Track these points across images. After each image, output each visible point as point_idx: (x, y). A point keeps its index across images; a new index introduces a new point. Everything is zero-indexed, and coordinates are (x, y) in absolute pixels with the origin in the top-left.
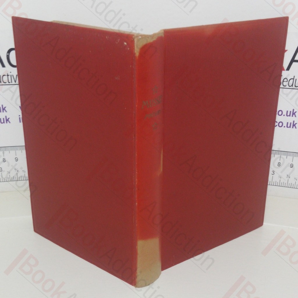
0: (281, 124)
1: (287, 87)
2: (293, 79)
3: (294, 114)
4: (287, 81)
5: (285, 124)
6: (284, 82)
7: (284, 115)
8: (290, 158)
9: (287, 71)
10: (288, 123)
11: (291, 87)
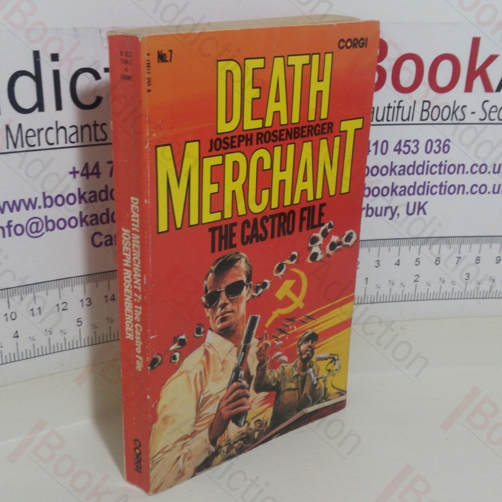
0: (483, 189)
1: (497, 121)
4: (496, 112)
5: (490, 189)
6: (491, 114)
8: (496, 246)
9: (498, 93)
10: (494, 185)
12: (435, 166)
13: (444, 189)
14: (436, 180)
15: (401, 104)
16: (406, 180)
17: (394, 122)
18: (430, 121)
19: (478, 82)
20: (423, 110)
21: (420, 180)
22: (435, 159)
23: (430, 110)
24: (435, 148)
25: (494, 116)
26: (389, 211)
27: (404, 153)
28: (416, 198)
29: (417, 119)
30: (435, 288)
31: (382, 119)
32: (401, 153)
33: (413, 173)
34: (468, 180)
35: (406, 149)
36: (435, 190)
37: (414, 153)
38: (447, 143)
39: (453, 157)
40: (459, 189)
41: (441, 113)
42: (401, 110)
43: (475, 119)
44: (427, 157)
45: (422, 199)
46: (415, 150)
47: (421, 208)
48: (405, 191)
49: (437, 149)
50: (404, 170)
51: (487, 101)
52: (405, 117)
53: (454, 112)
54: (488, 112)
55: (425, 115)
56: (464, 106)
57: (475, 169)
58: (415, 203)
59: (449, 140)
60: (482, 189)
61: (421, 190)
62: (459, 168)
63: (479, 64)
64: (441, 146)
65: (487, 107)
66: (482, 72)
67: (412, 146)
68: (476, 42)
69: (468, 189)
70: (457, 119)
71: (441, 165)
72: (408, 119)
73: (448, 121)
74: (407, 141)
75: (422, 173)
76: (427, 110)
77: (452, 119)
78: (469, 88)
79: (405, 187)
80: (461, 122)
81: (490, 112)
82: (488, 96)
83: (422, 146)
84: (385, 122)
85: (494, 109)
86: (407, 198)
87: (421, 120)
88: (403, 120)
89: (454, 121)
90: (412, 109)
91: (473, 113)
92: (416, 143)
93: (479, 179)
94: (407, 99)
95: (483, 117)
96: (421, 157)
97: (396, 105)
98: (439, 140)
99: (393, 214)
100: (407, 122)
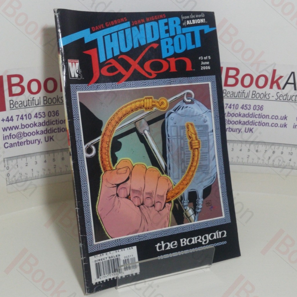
1: (282, 100)
2: (286, 95)
3: (286, 118)
7: (279, 119)
8: (281, 147)
9: (283, 90)
10: (281, 124)
11: (285, 101)
12: (257, 115)
13: (260, 124)
14: (257, 120)
15: (244, 92)
16: (245, 119)
17: (241, 98)
18: (255, 98)
19: (275, 85)
20: (253, 94)
21: (251, 120)
22: (257, 112)
23: (256, 94)
24: (257, 108)
25: (281, 98)
26: (238, 130)
27: (245, 109)
28: (249, 126)
29: (250, 97)
30: (256, 161)
31: (237, 96)
32: (244, 109)
33: (248, 117)
34: (270, 121)
35: (246, 108)
36: (257, 124)
37: (248, 109)
38: (262, 107)
39: (264, 112)
40: (266, 124)
41: (260, 96)
42: (244, 94)
43: (274, 99)
44: (254, 111)
45: (251, 127)
46: (249, 108)
47: (251, 130)
48: (245, 123)
49: (258, 109)
50: (244, 116)
51: (279, 93)
52: (246, 96)
53: (265, 96)
54: (279, 97)
55: (253, 96)
56: (269, 94)
57: (273, 117)
58: (248, 128)
59: (263, 106)
60: (276, 125)
61: (251, 123)
62: (266, 117)
63: (276, 79)
64: (260, 108)
65: (279, 95)
66: (277, 82)
67: (248, 107)
68: (274, 71)
69: (270, 125)
70: (266, 98)
71: (259, 115)
72: (247, 97)
73: (263, 99)
74: (246, 105)
75: (252, 117)
76: (254, 94)
77: (264, 98)
78: (271, 87)
79: (244, 122)
80: (268, 99)
81: (280, 96)
82: (279, 91)
83: (252, 107)
84: (238, 97)
85: (281, 96)
86: (245, 126)
87: (252, 98)
88: (245, 97)
89: (265, 99)
90: (248, 94)
91: (273, 96)
92: (250, 106)
93: (275, 121)
94: (247, 90)
95: (277, 98)
96: (251, 111)
97: (242, 92)
98: (259, 106)
99: (239, 131)
100: (246, 98)
